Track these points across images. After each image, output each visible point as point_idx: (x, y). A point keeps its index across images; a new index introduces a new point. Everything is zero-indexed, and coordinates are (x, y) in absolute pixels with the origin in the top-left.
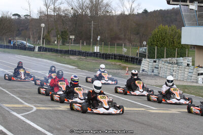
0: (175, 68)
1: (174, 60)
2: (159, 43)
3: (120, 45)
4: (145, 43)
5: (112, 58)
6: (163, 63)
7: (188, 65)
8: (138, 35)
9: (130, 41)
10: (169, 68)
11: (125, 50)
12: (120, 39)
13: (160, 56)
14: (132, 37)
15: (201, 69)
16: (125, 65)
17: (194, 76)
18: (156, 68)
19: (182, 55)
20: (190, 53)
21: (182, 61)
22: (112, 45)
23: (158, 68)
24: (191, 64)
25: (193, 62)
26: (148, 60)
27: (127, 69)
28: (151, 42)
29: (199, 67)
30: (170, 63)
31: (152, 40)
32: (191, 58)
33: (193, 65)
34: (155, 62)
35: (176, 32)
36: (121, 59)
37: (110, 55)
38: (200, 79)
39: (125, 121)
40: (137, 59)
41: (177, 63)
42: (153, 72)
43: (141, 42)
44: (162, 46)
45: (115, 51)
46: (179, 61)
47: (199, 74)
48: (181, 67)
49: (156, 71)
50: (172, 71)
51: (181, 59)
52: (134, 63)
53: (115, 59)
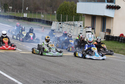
0: (72, 28)
1: (72, 23)
2: (63, 12)
3: (39, 13)
4: (55, 12)
5: (34, 21)
6: (65, 24)
7: (81, 26)
8: (51, 7)
9: (46, 11)
10: (69, 27)
11: (42, 16)
12: (40, 9)
13: (64, 20)
14: (47, 8)
15: (88, 28)
16: (42, 25)
17: (84, 33)
18: (61, 27)
19: (77, 20)
20: (82, 18)
21: (77, 24)
22: (35, 13)
23: (62, 28)
24: (82, 25)
25: (84, 24)
26: (56, 22)
27: (43, 28)
28: (59, 11)
29: (87, 27)
30: (69, 25)
31: (59, 10)
32: (82, 22)
33: (84, 26)
34: (60, 24)
35: (74, 6)
36: (40, 22)
37: (33, 19)
38: (87, 35)
39: (39, 59)
40: (49, 22)
41: (74, 25)
42: (59, 30)
43: (53, 12)
44: (65, 14)
45: (37, 16)
46: (75, 24)
47: (86, 32)
48: (76, 27)
49: (61, 30)
50: (70, 30)
51: (76, 23)
52: (47, 24)
53: (36, 21)
